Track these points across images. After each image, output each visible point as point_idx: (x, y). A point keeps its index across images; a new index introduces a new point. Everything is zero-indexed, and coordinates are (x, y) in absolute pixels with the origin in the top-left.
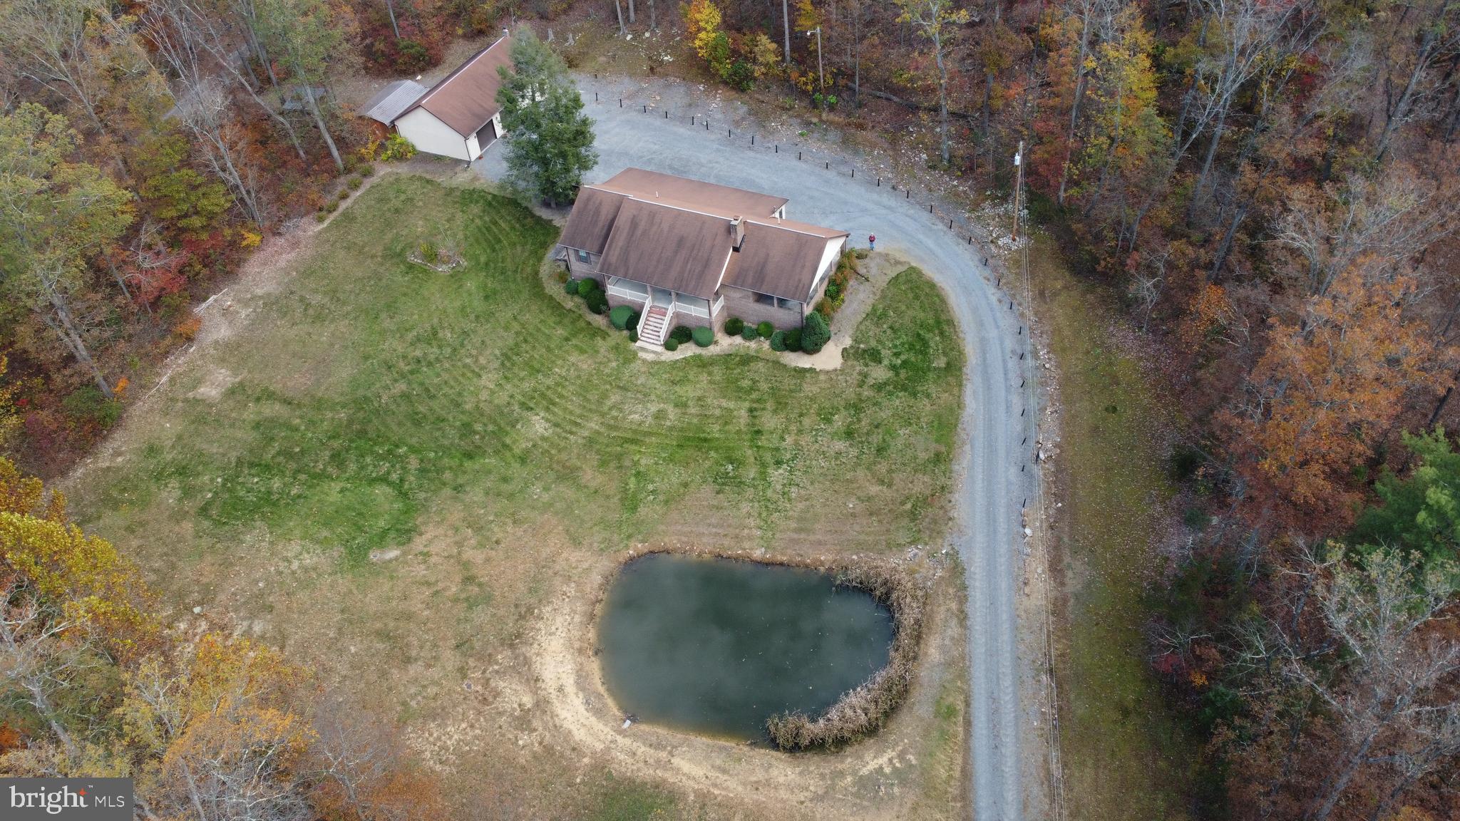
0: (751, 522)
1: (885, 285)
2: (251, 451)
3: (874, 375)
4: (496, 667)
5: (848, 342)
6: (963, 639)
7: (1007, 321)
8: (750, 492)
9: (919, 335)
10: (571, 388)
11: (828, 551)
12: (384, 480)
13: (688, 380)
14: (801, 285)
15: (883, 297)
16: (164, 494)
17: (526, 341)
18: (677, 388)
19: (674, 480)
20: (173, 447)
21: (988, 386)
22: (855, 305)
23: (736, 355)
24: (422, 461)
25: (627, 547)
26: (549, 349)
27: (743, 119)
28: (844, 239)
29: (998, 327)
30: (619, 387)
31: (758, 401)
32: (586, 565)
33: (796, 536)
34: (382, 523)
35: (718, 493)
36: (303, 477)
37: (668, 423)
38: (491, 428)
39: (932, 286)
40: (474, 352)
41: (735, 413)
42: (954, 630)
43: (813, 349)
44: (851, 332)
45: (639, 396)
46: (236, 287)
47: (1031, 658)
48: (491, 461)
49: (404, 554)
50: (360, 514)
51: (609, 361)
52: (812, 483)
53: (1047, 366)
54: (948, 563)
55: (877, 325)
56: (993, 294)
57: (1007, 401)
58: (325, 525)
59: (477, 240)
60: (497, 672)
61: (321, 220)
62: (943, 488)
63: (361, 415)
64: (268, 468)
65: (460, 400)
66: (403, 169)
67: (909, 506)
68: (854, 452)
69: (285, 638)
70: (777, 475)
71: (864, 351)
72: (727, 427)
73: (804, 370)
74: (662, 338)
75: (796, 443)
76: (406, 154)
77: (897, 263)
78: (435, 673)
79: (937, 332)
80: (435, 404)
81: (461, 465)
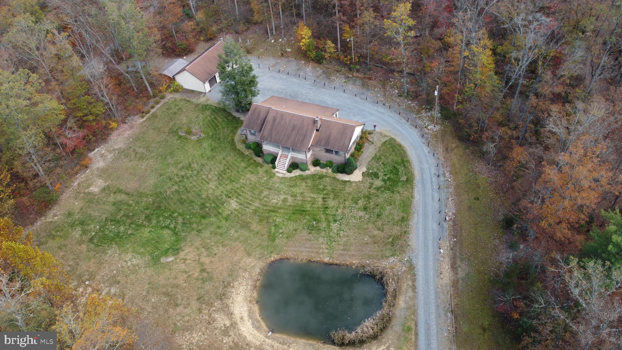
0: (324, 246)
1: (380, 145)
2: (111, 215)
3: (376, 183)
4: (214, 308)
5: (365, 169)
6: (414, 297)
7: (432, 161)
8: (323, 234)
9: (395, 167)
10: (247, 188)
11: (356, 259)
12: (167, 227)
13: (297, 185)
14: (345, 146)
15: (380, 151)
16: (74, 233)
17: (228, 168)
18: (292, 189)
19: (291, 228)
20: (79, 213)
21: (424, 190)
22: (368, 154)
23: (317, 175)
24: (184, 219)
25: (270, 257)
26: (238, 172)
27: (320, 75)
28: (363, 126)
29: (428, 163)
30: (268, 188)
31: (326, 194)
32: (253, 264)
33: (342, 252)
34: (166, 246)
35: (309, 234)
36: (133, 226)
37: (288, 204)
38: (213, 205)
39: (400, 146)
40: (206, 173)
41: (317, 199)
42: (410, 293)
43: (350, 173)
44: (366, 165)
45: (276, 192)
46: (107, 145)
47: (444, 306)
48: (213, 219)
49: (176, 259)
50: (157, 242)
51: (264, 177)
52: (349, 230)
53: (449, 180)
54: (408, 264)
55: (377, 162)
56: (426, 149)
57: (432, 195)
58: (142, 246)
59: (208, 126)
60: (215, 310)
61: (143, 117)
62: (405, 232)
63: (158, 199)
64: (118, 222)
65: (200, 194)
66: (178, 96)
67: (391, 240)
68: (367, 216)
69: (124, 295)
70: (335, 226)
71: (372, 173)
72: (313, 206)
73: (346, 182)
74: (286, 168)
75: (343, 212)
76: (179, 89)
77: (385, 136)
78: (188, 311)
79: (402, 165)
80: (190, 195)
81: (200, 221)
